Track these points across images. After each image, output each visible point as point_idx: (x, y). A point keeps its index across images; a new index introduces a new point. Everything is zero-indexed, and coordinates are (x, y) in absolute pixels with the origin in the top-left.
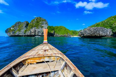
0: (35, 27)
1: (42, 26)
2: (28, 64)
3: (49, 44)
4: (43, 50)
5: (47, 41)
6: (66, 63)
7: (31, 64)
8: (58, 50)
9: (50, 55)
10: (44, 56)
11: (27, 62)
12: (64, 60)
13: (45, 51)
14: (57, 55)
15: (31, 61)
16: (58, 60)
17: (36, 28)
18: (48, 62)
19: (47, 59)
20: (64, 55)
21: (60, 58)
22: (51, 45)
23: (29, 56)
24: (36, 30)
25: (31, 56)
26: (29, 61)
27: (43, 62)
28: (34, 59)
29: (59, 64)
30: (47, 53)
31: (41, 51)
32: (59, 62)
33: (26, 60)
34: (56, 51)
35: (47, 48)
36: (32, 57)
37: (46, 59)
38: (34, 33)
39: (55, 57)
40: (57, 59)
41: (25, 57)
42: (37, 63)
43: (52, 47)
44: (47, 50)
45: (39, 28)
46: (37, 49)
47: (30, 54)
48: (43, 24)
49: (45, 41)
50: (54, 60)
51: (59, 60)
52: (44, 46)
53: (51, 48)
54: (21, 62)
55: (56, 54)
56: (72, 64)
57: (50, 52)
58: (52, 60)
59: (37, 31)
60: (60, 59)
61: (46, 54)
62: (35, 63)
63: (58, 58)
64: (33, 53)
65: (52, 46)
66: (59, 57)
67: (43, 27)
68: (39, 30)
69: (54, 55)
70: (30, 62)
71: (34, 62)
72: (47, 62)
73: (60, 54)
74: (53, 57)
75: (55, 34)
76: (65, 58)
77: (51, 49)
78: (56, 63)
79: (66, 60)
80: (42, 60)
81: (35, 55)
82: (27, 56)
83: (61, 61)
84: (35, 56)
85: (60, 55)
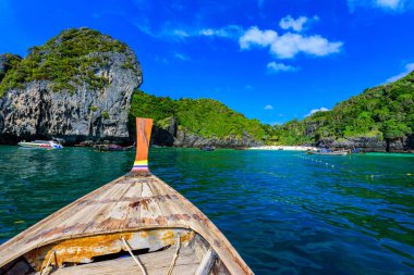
0: (46, 76)
1: (99, 75)
2: (54, 268)
3: (153, 177)
4: (127, 203)
5: (145, 163)
6: (215, 258)
7: (67, 264)
8: (187, 202)
9: (156, 225)
10: (127, 226)
11: (50, 256)
12: (208, 245)
13: (135, 205)
14: (183, 222)
15: (71, 251)
16: (186, 243)
17: (49, 85)
18: (145, 251)
19: (142, 240)
20: (211, 224)
21: (192, 236)
22: (162, 182)
23: (64, 230)
24: (51, 97)
25: (71, 228)
26: (60, 251)
27: (123, 254)
28: (84, 244)
29: (187, 260)
30: (142, 213)
31: (120, 204)
32: (188, 251)
33: (49, 246)
34: (181, 205)
35: (146, 193)
36: (76, 232)
37: (138, 241)
38: (34, 122)
39: (175, 232)
40: (183, 239)
41: (45, 234)
42: (97, 259)
43: (163, 188)
44: (144, 202)
45: (73, 91)
46: (102, 198)
47: (69, 222)
48: (108, 67)
49: (141, 163)
50: (168, 242)
51: (190, 245)
52: (134, 183)
53: (162, 193)
54: (22, 258)
55: (177, 217)
56: (237, 261)
57: (154, 209)
58: (163, 245)
59: (55, 103)
60: (194, 239)
61: (138, 221)
62: (88, 260)
63: (185, 232)
64: (84, 216)
65: (166, 186)
66: (190, 229)
67: (105, 82)
68: (74, 102)
69: (170, 223)
70: (66, 255)
71: (83, 253)
72: (137, 252)
73: (196, 217)
74: (166, 231)
75: (181, 134)
76: (213, 233)
77: (158, 198)
78: (175, 255)
79: (218, 243)
80: (116, 248)
81: (91, 224)
82: (56, 230)
83: (197, 247)
84: (91, 231)
85: (192, 224)
